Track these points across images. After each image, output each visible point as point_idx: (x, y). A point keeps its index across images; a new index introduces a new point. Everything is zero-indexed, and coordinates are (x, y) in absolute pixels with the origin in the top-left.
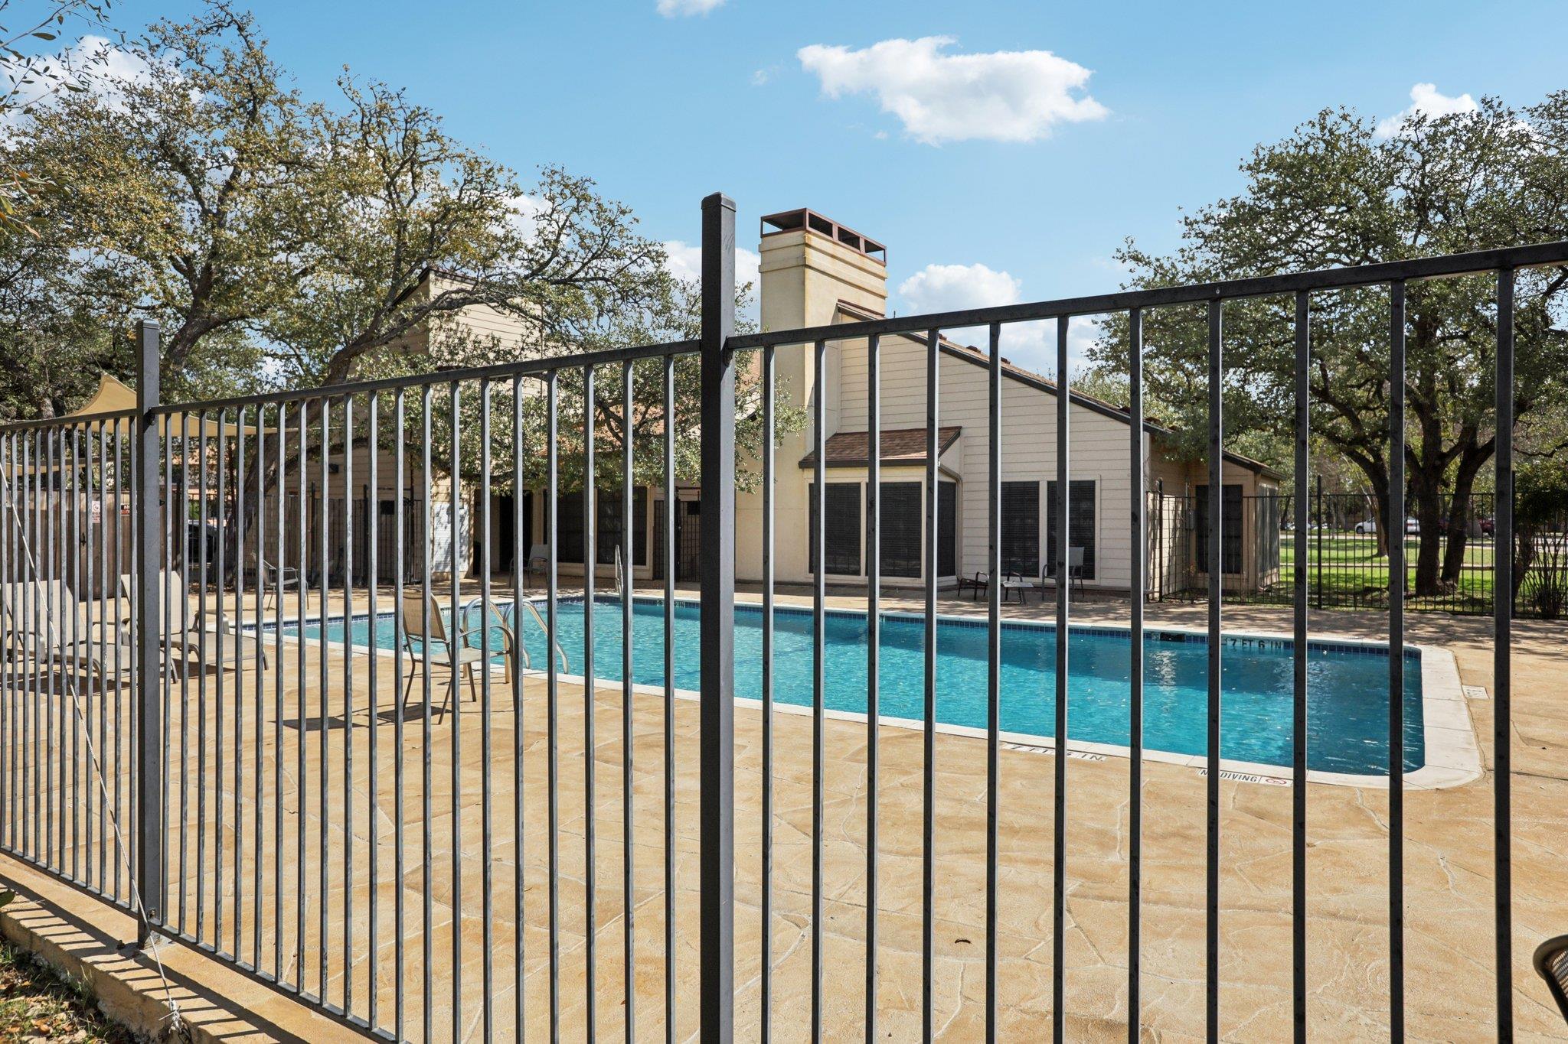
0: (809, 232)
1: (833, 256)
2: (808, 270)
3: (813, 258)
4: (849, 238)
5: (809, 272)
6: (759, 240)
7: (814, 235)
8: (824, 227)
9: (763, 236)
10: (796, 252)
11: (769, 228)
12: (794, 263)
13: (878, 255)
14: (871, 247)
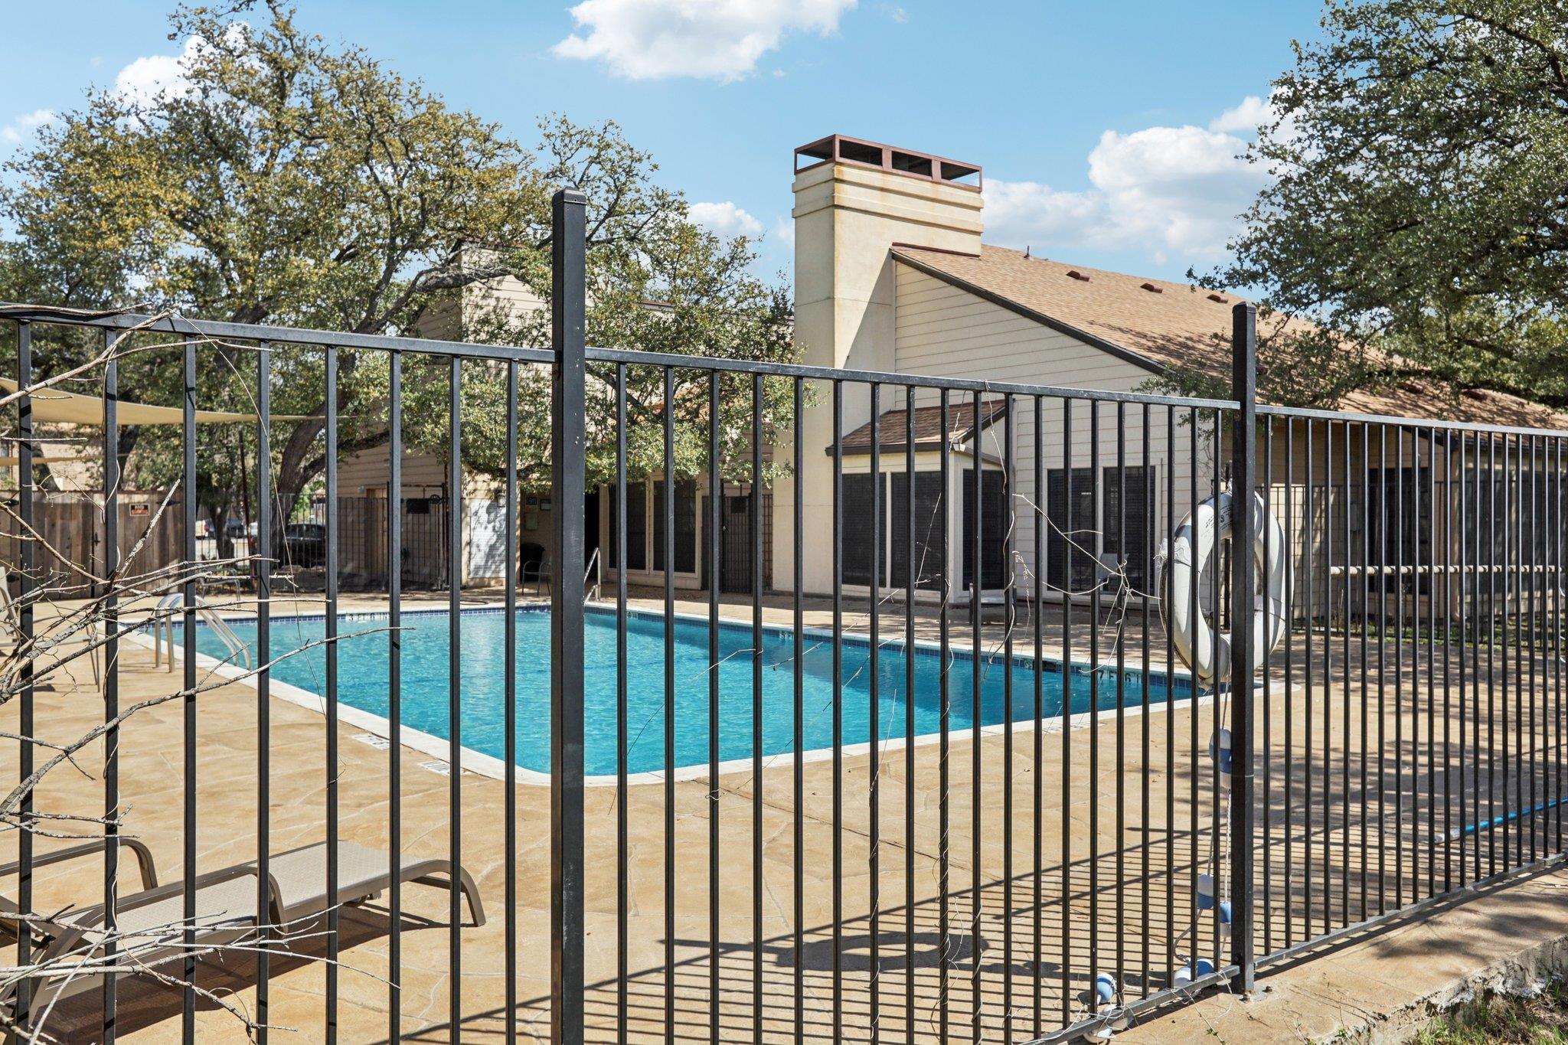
0: (841, 164)
1: (882, 190)
2: (838, 212)
3: (846, 195)
4: (913, 164)
5: (840, 214)
6: (793, 178)
7: (850, 166)
8: (869, 155)
9: (797, 172)
10: (824, 190)
11: (806, 161)
12: (822, 204)
13: (970, 180)
14: (951, 171)
